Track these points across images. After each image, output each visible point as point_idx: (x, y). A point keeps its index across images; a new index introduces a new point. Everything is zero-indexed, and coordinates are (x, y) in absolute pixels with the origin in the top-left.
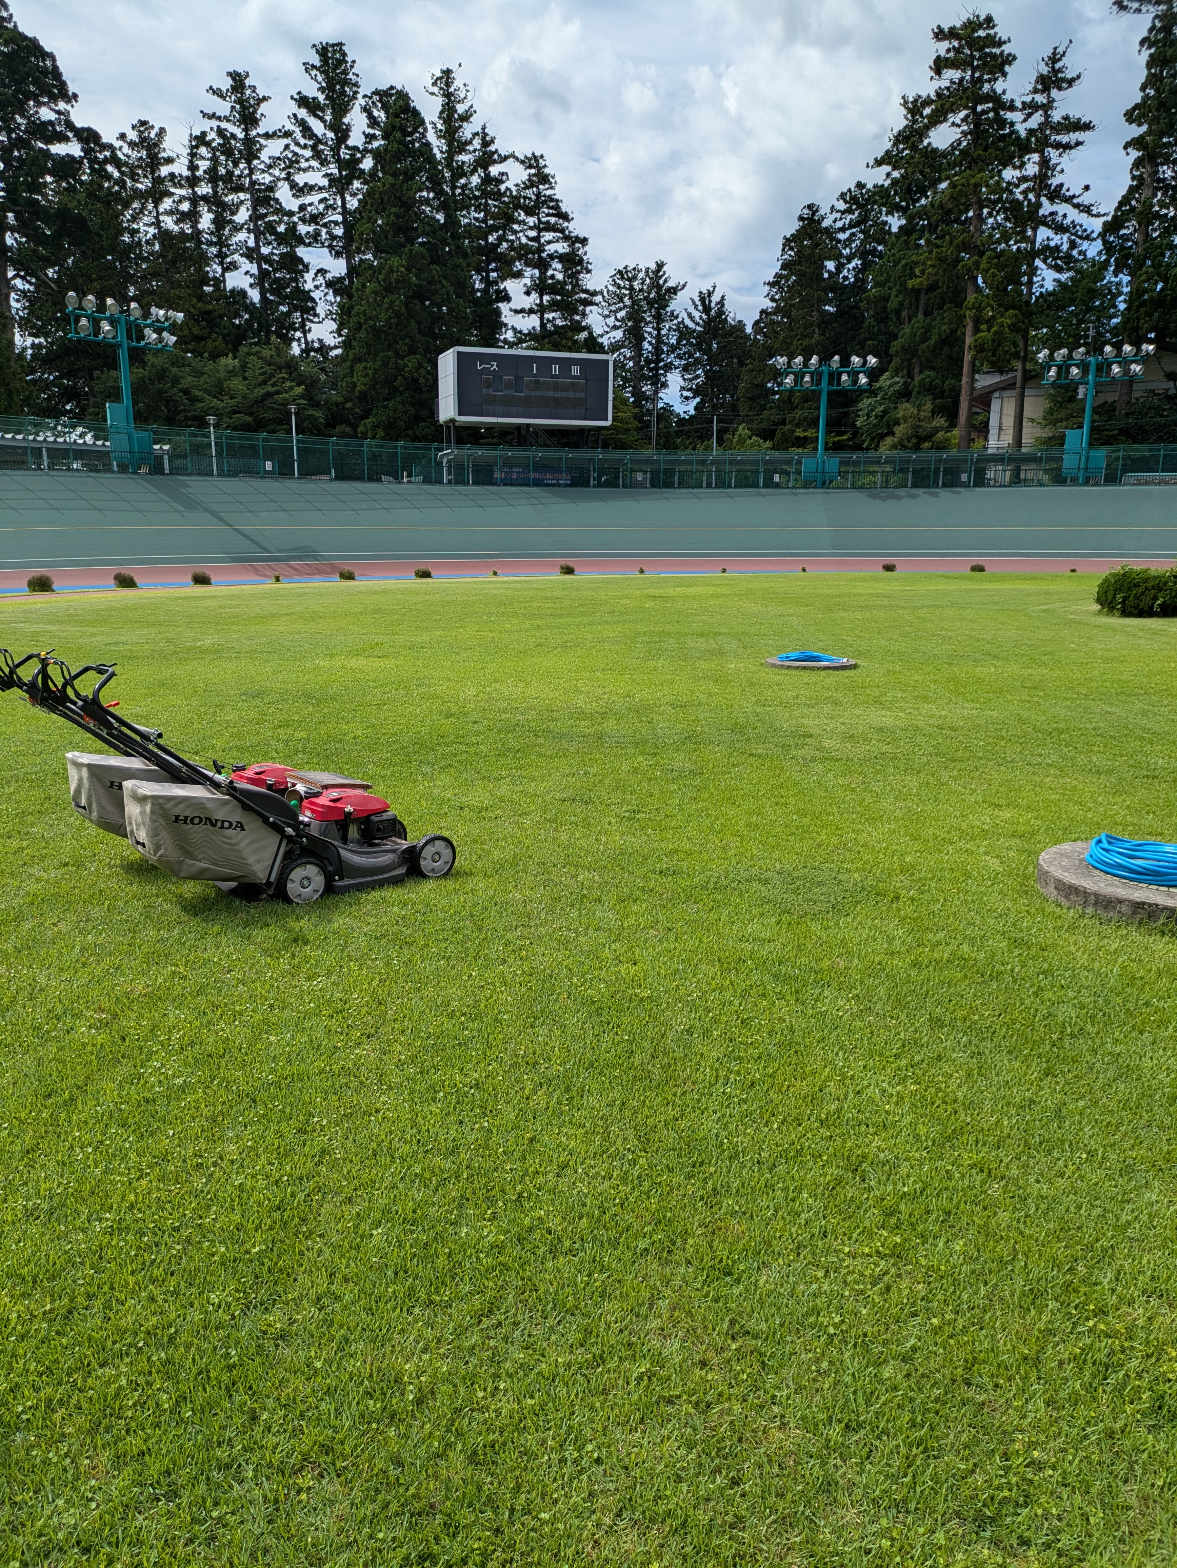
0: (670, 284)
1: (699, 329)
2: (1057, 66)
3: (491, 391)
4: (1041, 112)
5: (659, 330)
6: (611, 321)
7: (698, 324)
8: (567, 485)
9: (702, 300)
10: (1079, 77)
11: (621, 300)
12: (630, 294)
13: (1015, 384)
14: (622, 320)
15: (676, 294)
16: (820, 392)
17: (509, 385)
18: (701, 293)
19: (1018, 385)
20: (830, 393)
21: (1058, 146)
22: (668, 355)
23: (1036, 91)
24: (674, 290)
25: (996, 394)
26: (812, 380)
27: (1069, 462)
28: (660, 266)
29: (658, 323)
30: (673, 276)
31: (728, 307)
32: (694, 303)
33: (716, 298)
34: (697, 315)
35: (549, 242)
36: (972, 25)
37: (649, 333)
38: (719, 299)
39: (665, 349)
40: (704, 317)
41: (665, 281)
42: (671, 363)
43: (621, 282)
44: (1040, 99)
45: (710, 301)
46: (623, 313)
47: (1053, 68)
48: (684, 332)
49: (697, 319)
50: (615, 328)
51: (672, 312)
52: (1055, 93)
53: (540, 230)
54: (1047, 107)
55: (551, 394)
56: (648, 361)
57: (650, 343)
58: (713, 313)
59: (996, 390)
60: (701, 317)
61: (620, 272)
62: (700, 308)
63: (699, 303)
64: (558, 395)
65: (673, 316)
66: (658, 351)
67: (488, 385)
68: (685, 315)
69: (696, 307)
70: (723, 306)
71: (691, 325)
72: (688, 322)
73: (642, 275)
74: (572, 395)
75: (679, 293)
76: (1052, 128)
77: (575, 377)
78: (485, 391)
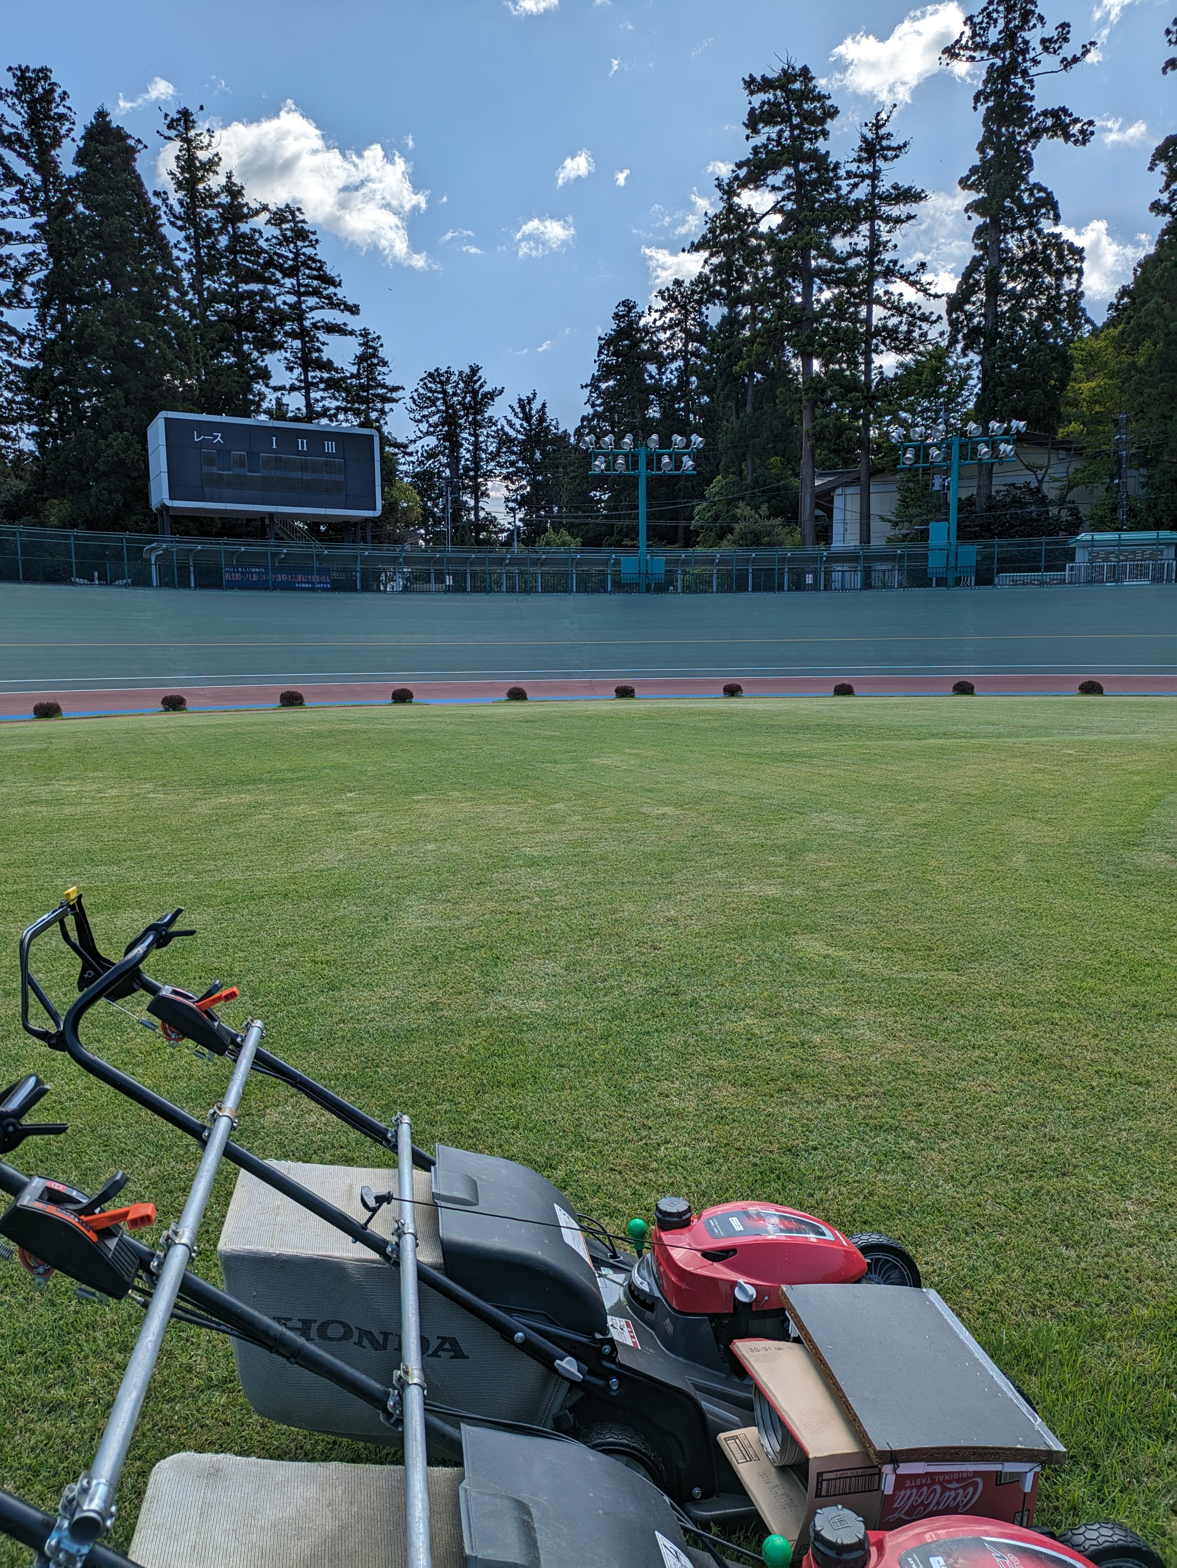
0: (487, 388)
1: (520, 437)
2: (882, 131)
3: (215, 470)
4: (868, 182)
5: (476, 436)
6: (424, 427)
7: (519, 432)
8: (324, 590)
9: (522, 407)
10: (905, 145)
11: (433, 403)
12: (444, 399)
13: (859, 478)
14: (436, 426)
15: (493, 400)
16: (637, 478)
17: (240, 462)
18: (520, 400)
19: (863, 479)
20: (650, 480)
21: (887, 220)
22: (487, 462)
23: (860, 160)
24: (491, 396)
25: (839, 491)
26: (627, 462)
27: (936, 562)
28: (474, 370)
29: (475, 430)
30: (490, 380)
31: (550, 414)
32: (513, 410)
33: (536, 405)
34: (517, 422)
35: (312, 309)
36: (787, 76)
37: (466, 439)
38: (540, 407)
39: (483, 456)
40: (525, 425)
41: (481, 386)
42: (491, 471)
43: (433, 386)
44: (866, 168)
45: (531, 409)
46: (435, 419)
47: (877, 134)
48: (504, 440)
49: (518, 426)
50: (428, 433)
51: (490, 418)
52: (880, 163)
53: (298, 294)
54: (874, 176)
55: (299, 475)
56: (467, 469)
57: (468, 451)
58: (534, 420)
59: (838, 487)
60: (521, 426)
61: (430, 375)
62: (521, 415)
63: (518, 410)
64: (308, 476)
65: (491, 422)
66: (476, 460)
67: (211, 462)
68: (505, 423)
69: (516, 414)
70: (544, 414)
71: (512, 433)
72: (507, 429)
73: (454, 378)
74: (326, 477)
75: (496, 399)
76: (880, 198)
77: (329, 455)
78: (205, 469)
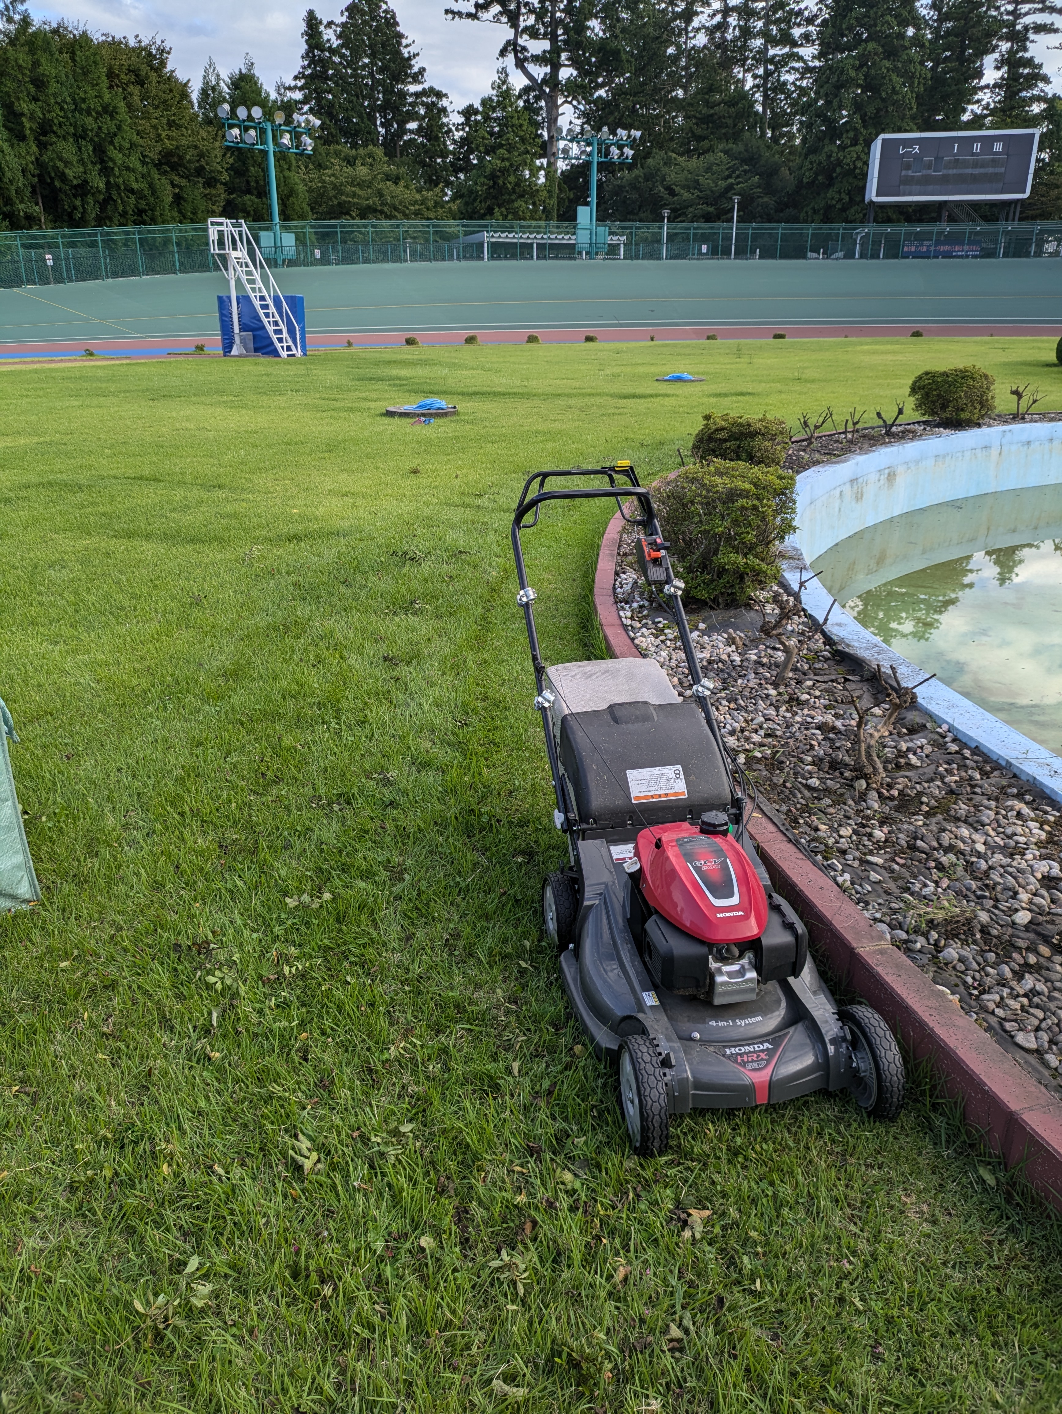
3: (910, 173)
8: (975, 254)
17: (929, 166)
55: (969, 171)
64: (976, 171)
67: (908, 167)
74: (991, 170)
77: (997, 153)
78: (904, 173)
